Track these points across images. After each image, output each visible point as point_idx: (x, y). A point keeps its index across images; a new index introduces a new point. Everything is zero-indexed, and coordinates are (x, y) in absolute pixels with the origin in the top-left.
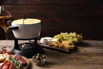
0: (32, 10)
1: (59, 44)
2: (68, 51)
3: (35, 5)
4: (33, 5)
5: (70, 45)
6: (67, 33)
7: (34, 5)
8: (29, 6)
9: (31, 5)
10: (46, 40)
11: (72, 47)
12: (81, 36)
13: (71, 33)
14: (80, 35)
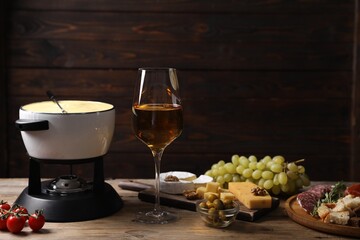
0: (109, 86)
1: (221, 191)
2: (252, 214)
3: (118, 69)
4: (111, 71)
5: (257, 194)
6: (252, 158)
7: (114, 69)
8: (100, 72)
9: (107, 69)
10: (176, 179)
11: (264, 202)
12: (300, 167)
13: (267, 158)
14: (298, 164)
